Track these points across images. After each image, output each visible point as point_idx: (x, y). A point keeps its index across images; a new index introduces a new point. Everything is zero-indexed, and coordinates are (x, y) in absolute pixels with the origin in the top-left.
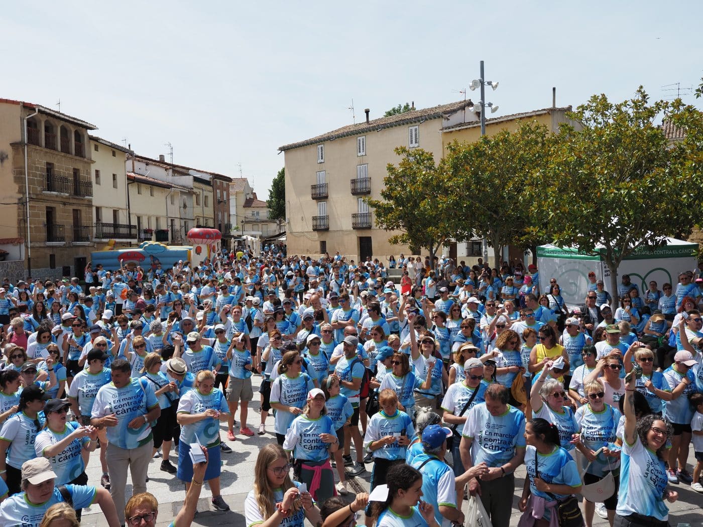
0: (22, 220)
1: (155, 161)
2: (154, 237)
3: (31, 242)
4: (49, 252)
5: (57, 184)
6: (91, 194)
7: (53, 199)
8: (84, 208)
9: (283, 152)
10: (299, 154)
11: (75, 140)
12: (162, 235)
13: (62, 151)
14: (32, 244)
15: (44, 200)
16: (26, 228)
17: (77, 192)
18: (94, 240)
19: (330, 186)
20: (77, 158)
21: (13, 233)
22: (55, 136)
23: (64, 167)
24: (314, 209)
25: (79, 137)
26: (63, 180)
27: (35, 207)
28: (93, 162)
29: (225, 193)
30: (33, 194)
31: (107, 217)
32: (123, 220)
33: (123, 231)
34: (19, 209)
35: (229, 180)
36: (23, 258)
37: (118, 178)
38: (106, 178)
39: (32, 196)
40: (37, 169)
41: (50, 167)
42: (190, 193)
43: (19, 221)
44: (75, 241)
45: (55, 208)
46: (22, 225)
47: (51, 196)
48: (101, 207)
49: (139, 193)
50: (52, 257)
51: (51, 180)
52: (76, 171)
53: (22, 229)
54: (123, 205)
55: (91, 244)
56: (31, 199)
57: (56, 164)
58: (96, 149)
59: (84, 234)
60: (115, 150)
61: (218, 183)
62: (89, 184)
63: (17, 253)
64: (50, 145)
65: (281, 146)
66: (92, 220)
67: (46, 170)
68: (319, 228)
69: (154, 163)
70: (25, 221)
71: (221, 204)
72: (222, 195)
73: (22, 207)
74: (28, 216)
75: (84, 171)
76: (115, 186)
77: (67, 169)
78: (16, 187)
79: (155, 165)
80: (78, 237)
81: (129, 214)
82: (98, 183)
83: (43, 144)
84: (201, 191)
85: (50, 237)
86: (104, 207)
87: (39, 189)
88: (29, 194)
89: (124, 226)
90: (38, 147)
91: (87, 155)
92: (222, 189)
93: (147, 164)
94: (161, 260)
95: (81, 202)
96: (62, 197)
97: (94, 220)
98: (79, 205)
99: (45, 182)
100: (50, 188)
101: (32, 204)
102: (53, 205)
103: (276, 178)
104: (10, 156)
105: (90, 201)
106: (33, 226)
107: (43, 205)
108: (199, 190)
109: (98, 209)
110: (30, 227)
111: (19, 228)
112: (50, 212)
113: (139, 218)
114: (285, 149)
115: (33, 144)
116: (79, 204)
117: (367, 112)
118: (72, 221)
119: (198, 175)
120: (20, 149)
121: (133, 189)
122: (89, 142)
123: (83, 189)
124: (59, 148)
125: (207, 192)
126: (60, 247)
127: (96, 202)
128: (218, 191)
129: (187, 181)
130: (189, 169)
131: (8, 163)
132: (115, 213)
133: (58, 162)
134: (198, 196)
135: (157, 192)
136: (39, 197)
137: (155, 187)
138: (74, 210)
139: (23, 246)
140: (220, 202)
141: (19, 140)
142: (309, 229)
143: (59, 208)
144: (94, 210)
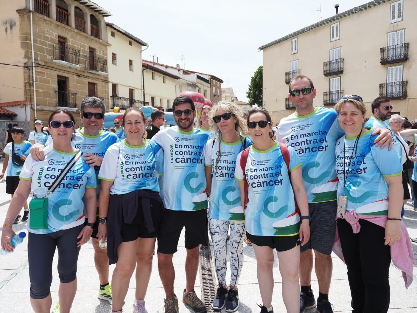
0: (29, 84)
1: (173, 67)
3: (37, 105)
5: (71, 56)
6: (106, 71)
7: (65, 69)
8: (101, 82)
10: (276, 50)
11: (91, 23)
13: (76, 28)
14: (39, 107)
15: (54, 69)
16: (31, 91)
17: (93, 67)
18: (110, 110)
20: (92, 37)
21: (20, 96)
22: (68, 14)
23: (78, 43)
27: (44, 73)
28: (110, 45)
29: (218, 90)
30: (41, 60)
32: (138, 96)
33: (138, 105)
34: (25, 73)
36: (29, 119)
37: (134, 63)
38: (122, 61)
39: (40, 62)
40: (47, 38)
42: (194, 85)
43: (26, 84)
45: (68, 78)
46: (28, 88)
47: (63, 66)
48: (117, 85)
49: (153, 79)
53: (28, 93)
54: (140, 86)
56: (38, 65)
57: (69, 39)
58: (113, 35)
60: (131, 39)
61: (214, 83)
62: (105, 62)
63: (24, 114)
66: (108, 93)
67: (57, 42)
70: (31, 85)
71: (216, 97)
72: (216, 91)
73: (28, 71)
74: (34, 80)
75: (100, 51)
76: (131, 70)
77: (82, 46)
78: (23, 52)
81: (144, 94)
82: (114, 63)
83: (54, 17)
84: (202, 86)
86: (120, 84)
87: (49, 57)
88: (35, 60)
89: (139, 102)
90: (45, 18)
91: (103, 38)
92: (216, 86)
93: (166, 67)
95: (97, 77)
96: (76, 69)
97: (111, 94)
99: (57, 52)
100: (62, 58)
101: (39, 70)
102: (65, 75)
104: (18, 23)
105: (106, 77)
106: (40, 90)
107: (55, 74)
108: (201, 85)
109: (114, 86)
110: (36, 91)
111: (26, 91)
112: (62, 81)
113: (153, 99)
114: (264, 47)
115: (41, 14)
116: (94, 78)
118: (88, 92)
119: (201, 75)
120: (26, 16)
121: (148, 75)
122: (106, 28)
123: (98, 65)
124: (73, 25)
125: (206, 87)
127: (112, 79)
128: (214, 88)
129: (192, 78)
131: (16, 30)
132: (131, 91)
133: (72, 37)
134: (199, 89)
135: (168, 80)
136: (49, 65)
137: (166, 77)
138: (89, 83)
139: (28, 108)
140: (215, 95)
141: (23, 6)
142: (283, 108)
143: (73, 79)
144: (110, 86)
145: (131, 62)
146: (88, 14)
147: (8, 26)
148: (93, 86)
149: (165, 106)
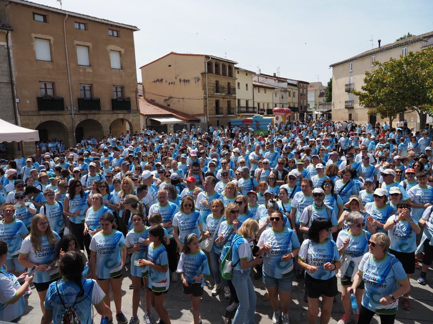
0: (205, 106)
1: (271, 76)
2: (265, 113)
3: (209, 115)
4: (217, 119)
5: (220, 90)
6: (235, 94)
8: (232, 100)
9: (332, 67)
10: (340, 68)
11: (229, 70)
13: (223, 75)
15: (214, 97)
16: (207, 109)
17: (229, 93)
18: (237, 114)
19: (356, 84)
20: (229, 77)
21: (202, 112)
22: (220, 69)
23: (223, 82)
24: (347, 97)
25: (230, 68)
26: (223, 88)
27: (211, 100)
28: (237, 79)
29: (305, 90)
31: (243, 104)
32: (250, 104)
33: (250, 110)
34: (204, 101)
35: (308, 83)
36: (206, 122)
37: (249, 86)
38: (243, 86)
39: (209, 95)
40: (211, 83)
41: (217, 82)
42: (285, 91)
43: (204, 106)
44: (228, 114)
46: (205, 108)
47: (217, 95)
48: (240, 99)
49: (258, 92)
50: (218, 121)
51: (218, 88)
52: (229, 84)
53: (205, 110)
54: (251, 98)
55: (235, 116)
56: (209, 97)
57: (220, 81)
58: (238, 73)
59: (232, 111)
60: (247, 73)
61: (301, 86)
62: (235, 89)
63: (204, 120)
64: (217, 73)
65: (331, 64)
67: (215, 84)
68: (348, 107)
69: (270, 77)
70: (206, 106)
71: (303, 96)
72: (303, 91)
73: (205, 100)
74: (208, 104)
75: (232, 83)
76: (247, 89)
77: (225, 83)
78: (203, 92)
79: (270, 78)
81: (254, 102)
82: (239, 88)
83: (214, 72)
84: (292, 90)
85: (217, 112)
86: (242, 99)
87: (212, 92)
89: (251, 108)
90: (212, 74)
91: (234, 76)
92: (303, 88)
93: (266, 78)
94: (260, 123)
95: (231, 97)
96: (222, 96)
97: (237, 105)
99: (215, 89)
100: (217, 92)
101: (209, 99)
102: (218, 99)
103: (329, 81)
104: (201, 79)
105: (235, 97)
106: (209, 108)
107: (214, 99)
108: (290, 89)
109: (239, 100)
111: (204, 109)
112: (217, 103)
113: (258, 104)
114: (333, 66)
115: (210, 73)
117: (379, 41)
118: (227, 106)
119: (291, 82)
120: (205, 76)
121: (256, 90)
122: (235, 70)
123: (232, 91)
124: (221, 74)
125: (295, 90)
126: (221, 117)
127: (237, 97)
128: (301, 89)
129: (285, 85)
130: (287, 79)
131: (200, 82)
132: (247, 102)
133: (221, 80)
134: (289, 92)
135: (268, 91)
136: (212, 96)
137: (267, 89)
138: (228, 101)
139: (206, 117)
141: (204, 71)
142: (344, 107)
143: (221, 100)
144: (237, 101)
145: (247, 85)
146: (227, 65)
147: (197, 80)
148: (229, 102)
149: (266, 108)
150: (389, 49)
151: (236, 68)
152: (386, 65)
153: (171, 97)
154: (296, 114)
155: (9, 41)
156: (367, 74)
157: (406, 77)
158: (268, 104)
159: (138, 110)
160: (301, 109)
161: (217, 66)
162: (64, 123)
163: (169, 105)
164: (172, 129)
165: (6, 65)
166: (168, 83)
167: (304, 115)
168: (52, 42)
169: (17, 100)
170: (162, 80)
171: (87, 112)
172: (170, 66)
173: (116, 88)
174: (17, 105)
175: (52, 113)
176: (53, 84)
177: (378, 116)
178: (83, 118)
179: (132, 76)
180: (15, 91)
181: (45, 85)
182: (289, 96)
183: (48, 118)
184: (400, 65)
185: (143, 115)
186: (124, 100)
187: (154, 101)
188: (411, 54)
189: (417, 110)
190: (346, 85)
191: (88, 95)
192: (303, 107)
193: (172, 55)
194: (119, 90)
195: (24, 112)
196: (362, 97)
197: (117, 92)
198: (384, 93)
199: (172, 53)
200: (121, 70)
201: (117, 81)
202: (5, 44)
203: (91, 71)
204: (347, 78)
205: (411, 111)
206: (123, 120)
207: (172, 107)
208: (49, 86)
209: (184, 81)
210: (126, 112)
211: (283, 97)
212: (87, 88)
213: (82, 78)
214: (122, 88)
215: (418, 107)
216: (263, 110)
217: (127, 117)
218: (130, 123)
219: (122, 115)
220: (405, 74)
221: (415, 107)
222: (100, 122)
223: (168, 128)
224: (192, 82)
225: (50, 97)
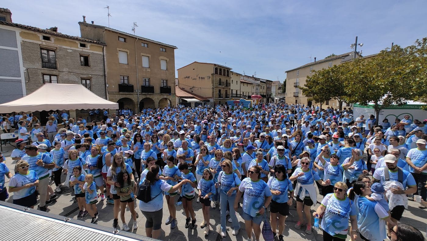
1: (251, 77)
2: (247, 98)
3: (215, 98)
4: (219, 100)
5: (222, 84)
6: (230, 86)
7: (220, 87)
10: (291, 73)
11: (227, 73)
12: (245, 97)
16: (214, 95)
17: (227, 86)
18: (231, 98)
20: (227, 77)
21: (211, 96)
22: (222, 72)
23: (224, 79)
24: (295, 90)
25: (228, 71)
26: (223, 83)
28: (231, 78)
29: (270, 85)
31: (234, 92)
32: (238, 93)
33: (238, 96)
35: (272, 82)
36: (213, 102)
37: (238, 82)
38: (235, 82)
40: (217, 80)
41: (220, 79)
42: (259, 85)
43: (212, 93)
50: (220, 102)
51: (220, 83)
52: (227, 80)
53: (213, 95)
54: (239, 89)
56: (215, 87)
57: (222, 79)
58: (232, 74)
59: (228, 96)
60: (238, 75)
61: (268, 83)
62: (230, 84)
63: (212, 100)
64: (220, 74)
66: (230, 93)
68: (295, 96)
70: (214, 93)
71: (269, 89)
72: (269, 86)
73: (213, 89)
75: (229, 80)
76: (237, 84)
78: (212, 85)
80: (226, 97)
81: (240, 91)
82: (232, 83)
83: (219, 74)
85: (220, 96)
86: (234, 90)
87: (217, 85)
89: (239, 94)
91: (230, 76)
93: (248, 78)
94: (244, 103)
96: (223, 87)
98: (227, 89)
99: (219, 83)
100: (220, 85)
101: (215, 89)
102: (220, 89)
103: (285, 81)
104: (211, 77)
105: (230, 88)
107: (218, 89)
109: (232, 90)
112: (220, 91)
113: (243, 92)
114: (287, 72)
115: (216, 74)
117: (315, 58)
118: (225, 93)
119: (262, 81)
120: (213, 75)
121: (242, 85)
123: (228, 85)
124: (223, 75)
125: (264, 85)
126: (222, 99)
129: (259, 82)
130: (260, 79)
131: (211, 79)
132: (237, 91)
134: (261, 86)
135: (249, 85)
136: (217, 87)
139: (213, 99)
140: (268, 88)
141: (213, 73)
142: (293, 96)
143: (222, 90)
144: (231, 90)
146: (226, 70)
147: (209, 78)
148: (226, 91)
149: (247, 95)
150: (321, 63)
151: (231, 72)
152: (319, 72)
153: (194, 87)
154: (264, 99)
155: (104, 52)
156: (308, 77)
157: (332, 80)
158: (248, 93)
159: (175, 94)
160: (268, 96)
161: (220, 70)
162: (133, 99)
163: (192, 92)
164: (194, 105)
165: (102, 65)
166: (192, 79)
167: (269, 99)
168: (128, 54)
169: (107, 85)
170: (189, 77)
171: (146, 94)
172: (194, 69)
173: (163, 81)
174: (107, 88)
175: (126, 93)
176: (128, 77)
177: (313, 102)
178: (144, 97)
179: (172, 74)
180: (106, 80)
181: (124, 77)
182: (261, 88)
183: (124, 96)
184: (328, 72)
185: (177, 96)
186: (167, 87)
187: (184, 89)
188: (335, 66)
189: (337, 99)
190: (295, 83)
191: (147, 84)
192: (269, 95)
193: (195, 63)
194: (165, 82)
195: (111, 92)
196: (304, 91)
197: (163, 83)
198: (318, 89)
199: (195, 62)
200: (166, 71)
201: (164, 77)
202: (102, 53)
203: (150, 71)
204: (296, 79)
205: (334, 99)
206: (166, 99)
207: (194, 92)
208: (126, 78)
209: (202, 78)
210: (168, 94)
211: (257, 89)
212: (147, 80)
213: (144, 74)
214: (167, 81)
215: (338, 97)
216: (246, 96)
217: (168, 97)
218: (170, 101)
219: (166, 96)
220: (331, 78)
221: (336, 97)
222: (153, 99)
223: (192, 104)
224: (206, 79)
225: (126, 84)
